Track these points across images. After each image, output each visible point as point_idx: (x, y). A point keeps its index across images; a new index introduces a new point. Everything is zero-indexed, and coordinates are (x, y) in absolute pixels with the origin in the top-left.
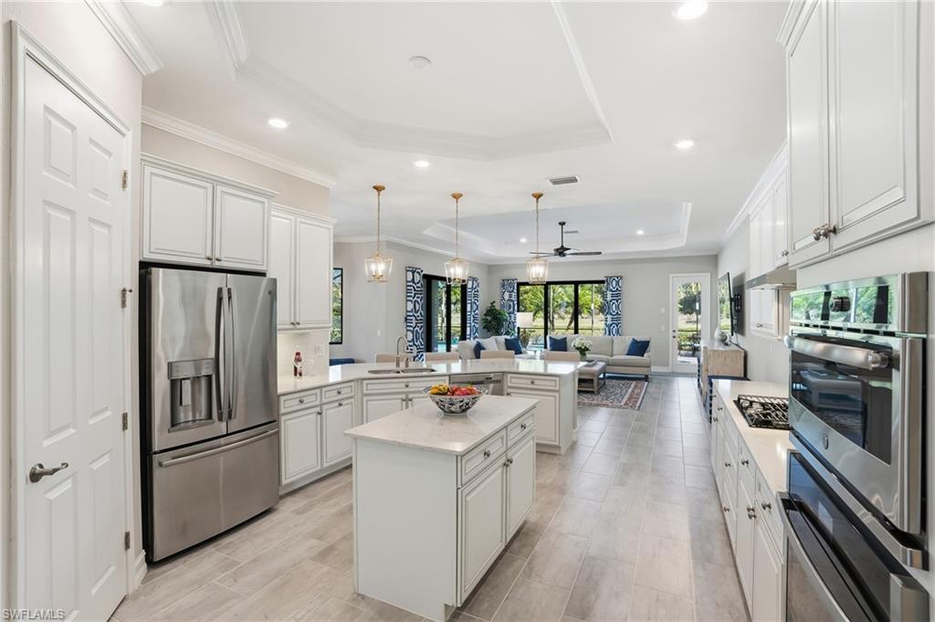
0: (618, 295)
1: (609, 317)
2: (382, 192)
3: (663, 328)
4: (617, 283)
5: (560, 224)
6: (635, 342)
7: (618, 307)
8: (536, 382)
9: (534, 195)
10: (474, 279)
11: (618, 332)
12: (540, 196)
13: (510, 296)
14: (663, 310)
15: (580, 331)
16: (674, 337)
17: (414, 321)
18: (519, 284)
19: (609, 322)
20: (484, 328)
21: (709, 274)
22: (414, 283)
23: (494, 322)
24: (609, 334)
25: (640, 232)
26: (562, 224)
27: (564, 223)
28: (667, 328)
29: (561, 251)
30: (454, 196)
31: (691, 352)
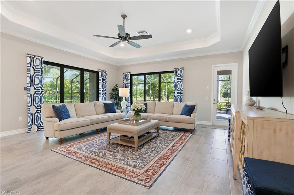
0: (181, 79)
1: (176, 92)
4: (181, 72)
6: (186, 107)
7: (181, 86)
10: (103, 71)
11: (180, 100)
13: (127, 81)
14: (208, 88)
16: (214, 104)
17: (33, 90)
18: (132, 75)
21: (237, 63)
22: (33, 65)
24: (176, 102)
28: (210, 98)
31: (226, 112)
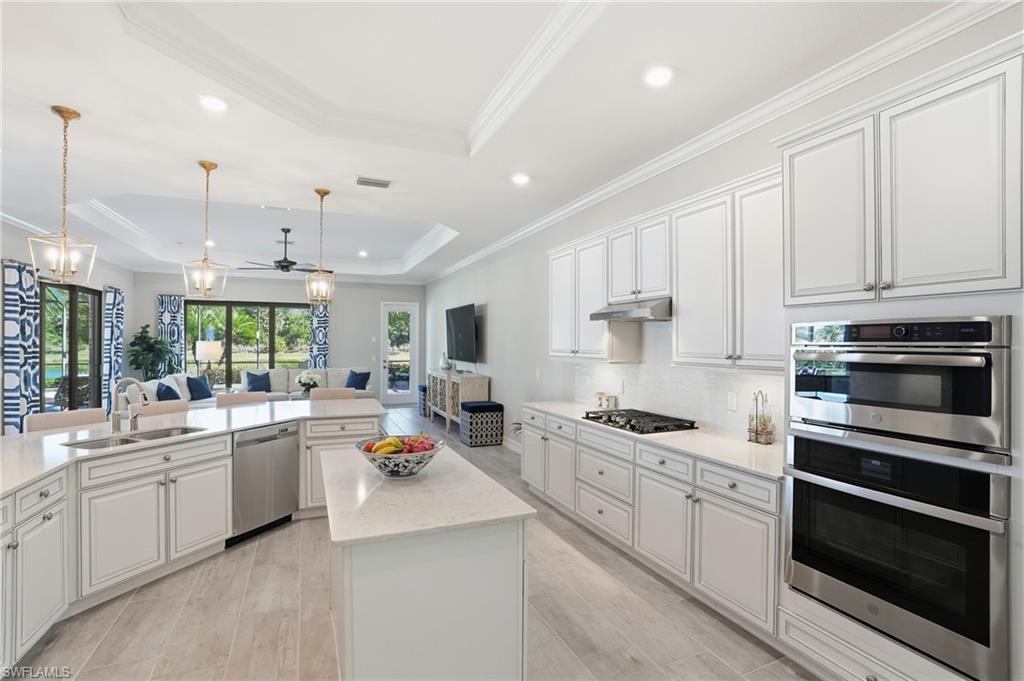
0: (325, 322)
1: (315, 347)
2: (72, 123)
3: (374, 358)
4: (326, 307)
5: (283, 230)
6: (354, 375)
7: (325, 336)
8: (347, 427)
9: (318, 191)
10: (116, 292)
11: (325, 363)
12: (327, 193)
13: (174, 318)
14: (374, 340)
15: (276, 364)
16: (385, 368)
17: (22, 355)
18: (187, 302)
19: (315, 352)
20: (131, 363)
21: (418, 304)
22: (21, 289)
23: (148, 355)
24: (315, 367)
25: (363, 254)
26: (286, 231)
27: (289, 231)
28: (378, 359)
29: (285, 265)
30: (203, 165)
